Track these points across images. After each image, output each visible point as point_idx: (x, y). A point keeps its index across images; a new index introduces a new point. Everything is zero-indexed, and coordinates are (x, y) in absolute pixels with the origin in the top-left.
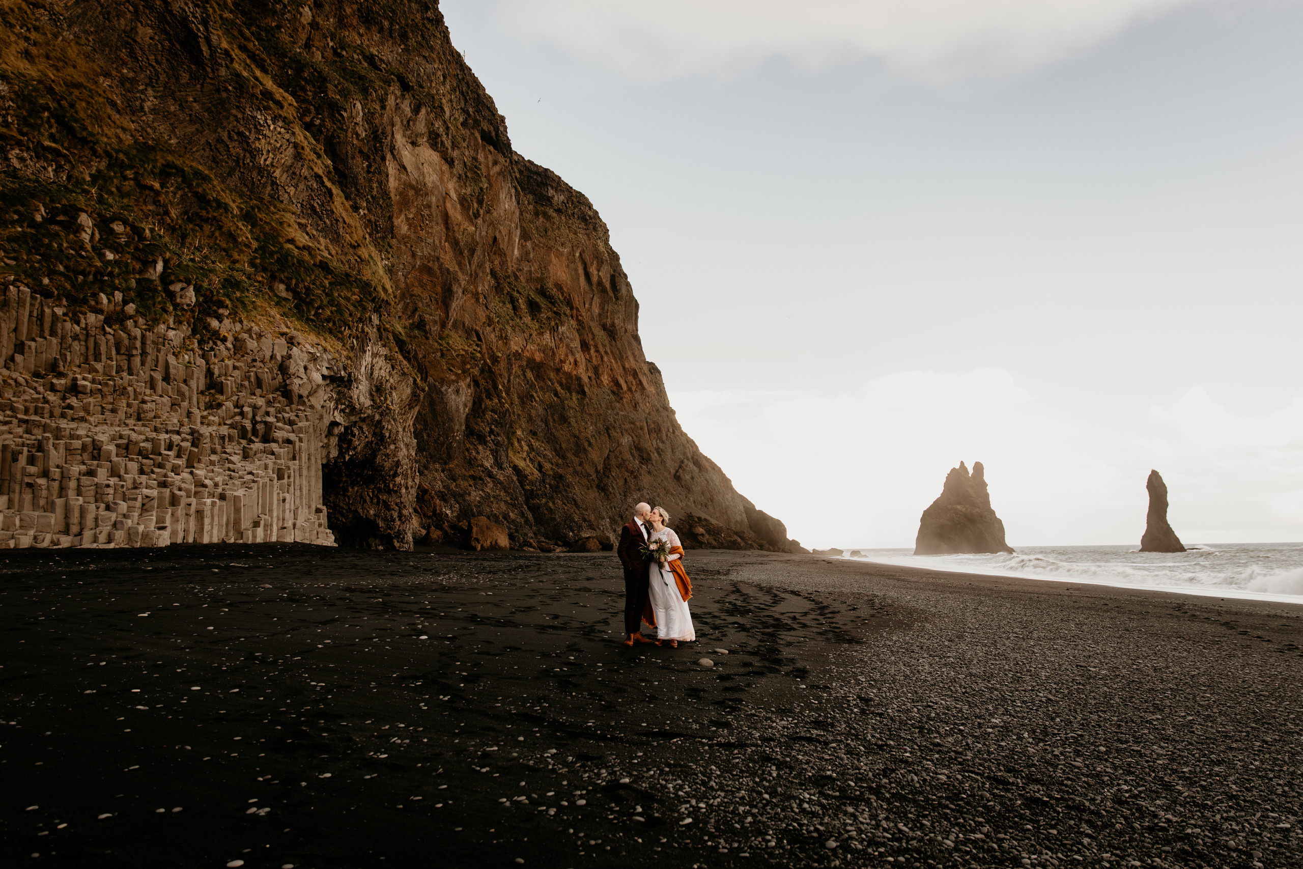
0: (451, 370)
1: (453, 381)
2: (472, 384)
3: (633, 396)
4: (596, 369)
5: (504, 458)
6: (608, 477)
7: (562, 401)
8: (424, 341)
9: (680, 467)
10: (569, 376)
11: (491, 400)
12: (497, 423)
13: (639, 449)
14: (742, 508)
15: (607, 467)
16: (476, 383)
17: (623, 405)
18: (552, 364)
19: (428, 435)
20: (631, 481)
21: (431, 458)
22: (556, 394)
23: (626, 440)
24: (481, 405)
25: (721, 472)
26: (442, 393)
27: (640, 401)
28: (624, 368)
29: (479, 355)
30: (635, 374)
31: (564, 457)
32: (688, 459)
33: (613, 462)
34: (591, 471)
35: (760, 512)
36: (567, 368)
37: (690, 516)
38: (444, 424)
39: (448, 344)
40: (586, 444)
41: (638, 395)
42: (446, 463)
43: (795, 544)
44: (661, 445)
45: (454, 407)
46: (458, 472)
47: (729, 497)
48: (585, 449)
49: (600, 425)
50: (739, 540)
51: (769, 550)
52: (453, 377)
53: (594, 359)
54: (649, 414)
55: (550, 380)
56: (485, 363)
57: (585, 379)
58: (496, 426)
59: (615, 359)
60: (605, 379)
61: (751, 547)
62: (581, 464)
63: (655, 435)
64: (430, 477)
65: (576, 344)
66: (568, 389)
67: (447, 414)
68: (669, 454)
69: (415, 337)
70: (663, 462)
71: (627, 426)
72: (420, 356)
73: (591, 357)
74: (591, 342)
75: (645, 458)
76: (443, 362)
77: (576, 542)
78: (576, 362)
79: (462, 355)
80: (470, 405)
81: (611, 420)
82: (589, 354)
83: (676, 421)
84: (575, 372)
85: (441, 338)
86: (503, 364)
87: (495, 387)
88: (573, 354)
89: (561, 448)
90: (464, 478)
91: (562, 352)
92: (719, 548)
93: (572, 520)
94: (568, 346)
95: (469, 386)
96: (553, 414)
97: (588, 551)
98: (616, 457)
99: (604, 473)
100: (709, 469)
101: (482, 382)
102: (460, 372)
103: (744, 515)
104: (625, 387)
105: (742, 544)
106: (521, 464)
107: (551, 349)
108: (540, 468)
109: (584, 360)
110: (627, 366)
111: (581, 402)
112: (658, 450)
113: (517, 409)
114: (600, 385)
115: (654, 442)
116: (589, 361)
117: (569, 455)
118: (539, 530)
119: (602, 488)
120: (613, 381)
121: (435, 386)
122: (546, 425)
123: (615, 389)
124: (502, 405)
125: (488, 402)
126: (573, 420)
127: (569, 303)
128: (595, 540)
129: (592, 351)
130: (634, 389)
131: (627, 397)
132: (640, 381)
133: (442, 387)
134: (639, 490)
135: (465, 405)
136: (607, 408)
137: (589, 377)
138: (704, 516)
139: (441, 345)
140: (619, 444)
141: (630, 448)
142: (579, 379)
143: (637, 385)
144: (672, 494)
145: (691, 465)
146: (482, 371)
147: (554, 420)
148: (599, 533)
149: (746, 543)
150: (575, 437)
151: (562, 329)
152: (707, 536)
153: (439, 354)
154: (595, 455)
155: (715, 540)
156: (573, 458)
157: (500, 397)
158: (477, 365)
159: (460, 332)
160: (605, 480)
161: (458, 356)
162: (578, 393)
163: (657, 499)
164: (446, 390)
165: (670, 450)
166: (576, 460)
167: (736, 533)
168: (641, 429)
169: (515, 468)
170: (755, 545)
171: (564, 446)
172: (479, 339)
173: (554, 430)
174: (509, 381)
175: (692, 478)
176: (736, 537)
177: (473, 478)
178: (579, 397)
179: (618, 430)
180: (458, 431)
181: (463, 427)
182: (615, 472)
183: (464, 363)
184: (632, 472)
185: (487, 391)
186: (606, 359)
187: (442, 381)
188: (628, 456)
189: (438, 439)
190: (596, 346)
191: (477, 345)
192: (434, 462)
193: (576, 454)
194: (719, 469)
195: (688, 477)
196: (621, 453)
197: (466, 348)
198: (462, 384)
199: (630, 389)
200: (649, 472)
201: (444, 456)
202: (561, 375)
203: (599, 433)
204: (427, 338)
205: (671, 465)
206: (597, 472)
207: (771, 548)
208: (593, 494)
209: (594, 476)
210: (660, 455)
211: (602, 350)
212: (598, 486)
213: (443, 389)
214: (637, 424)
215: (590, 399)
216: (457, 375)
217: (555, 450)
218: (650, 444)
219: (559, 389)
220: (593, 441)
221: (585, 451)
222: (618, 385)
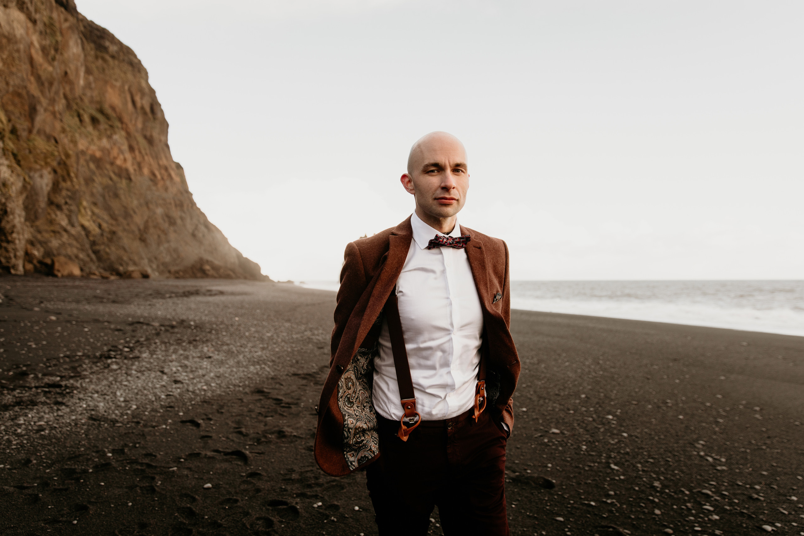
0: (36, 162)
1: (38, 170)
2: (52, 172)
3: (165, 183)
4: (140, 166)
5: (74, 220)
6: (147, 233)
7: (115, 184)
8: (17, 141)
9: (196, 229)
10: (120, 168)
11: (66, 183)
12: (70, 198)
13: (168, 216)
14: (234, 255)
15: (146, 227)
16: (55, 171)
17: (158, 188)
18: (108, 159)
20: (163, 236)
22: (111, 179)
23: (159, 211)
24: (58, 185)
25: (221, 233)
26: (32, 177)
27: (170, 186)
28: (159, 165)
29: (56, 153)
30: (166, 169)
31: (116, 220)
32: (201, 224)
33: (151, 224)
34: (135, 229)
35: (246, 258)
36: (119, 162)
37: (201, 259)
39: (34, 144)
40: (132, 212)
41: (168, 183)
42: (34, 222)
43: (266, 277)
44: (183, 215)
45: (39, 186)
46: (42, 227)
47: (225, 247)
49: (142, 201)
50: (232, 274)
51: (250, 280)
52: (38, 167)
53: (138, 158)
54: (176, 194)
55: (106, 170)
56: (61, 159)
57: (131, 170)
58: (69, 200)
59: (153, 159)
60: (146, 171)
61: (239, 278)
62: (128, 224)
63: (179, 208)
65: (125, 147)
66: (119, 176)
67: (35, 191)
68: (188, 221)
70: (184, 225)
71: (161, 202)
73: (135, 156)
74: (136, 146)
75: (172, 222)
76: (31, 157)
77: (125, 273)
78: (125, 160)
79: (45, 153)
80: (50, 185)
81: (150, 197)
82: (134, 154)
83: (193, 200)
84: (124, 166)
85: (29, 140)
86: (73, 160)
87: (69, 175)
88: (123, 154)
89: (114, 214)
90: (47, 231)
91: (115, 152)
92: (220, 278)
93: (122, 260)
94: (119, 148)
95: (50, 173)
96: (108, 192)
97: (134, 279)
98: (153, 221)
99: (144, 230)
100: (215, 231)
101: (59, 171)
102: (43, 163)
103: (236, 259)
104: (159, 177)
105: (234, 276)
106: (87, 224)
107: (108, 149)
108: (100, 226)
109: (130, 158)
110: (161, 163)
111: (128, 186)
112: (182, 218)
113: (84, 188)
114: (141, 174)
115: (179, 213)
116: (134, 158)
117: (121, 219)
118: (100, 265)
119: (143, 240)
120: (151, 173)
122: (104, 198)
123: (152, 177)
124: (73, 186)
125: (64, 184)
126: (123, 197)
127: (120, 120)
128: (138, 272)
129: (137, 152)
130: (165, 178)
131: (161, 184)
132: (170, 173)
133: (32, 173)
134: (168, 242)
135: (47, 185)
136: (147, 190)
137: (134, 170)
138: (210, 258)
139: (29, 145)
140: (155, 213)
141: (162, 216)
142: (127, 170)
143: (167, 176)
144: (190, 245)
145: (203, 228)
146: (59, 164)
147: (110, 196)
148: (140, 268)
149: (236, 275)
150: (124, 207)
151: (116, 137)
152: (212, 271)
153: (27, 151)
154: (139, 220)
155: (217, 273)
156: (123, 220)
157: (72, 181)
158: (55, 160)
159: (42, 137)
160: (145, 235)
161: (41, 153)
162: (126, 179)
163: (180, 248)
164: (34, 175)
165: (189, 218)
166: (124, 222)
167: (231, 269)
168: (170, 204)
169: (83, 227)
170: (242, 277)
171: (116, 212)
172: (56, 141)
173: (109, 202)
174: (78, 170)
175: (204, 236)
176: (230, 272)
177: (53, 232)
178: (127, 181)
179: (154, 204)
180: (42, 201)
181: (46, 199)
182: (152, 230)
183: (46, 158)
184: (163, 231)
185: (63, 176)
186: (146, 158)
187: (31, 168)
188: (161, 221)
190: (139, 150)
191: (55, 147)
193: (125, 218)
194: (220, 231)
195: (200, 235)
196: (156, 219)
197: (47, 148)
198: (45, 172)
199: (163, 179)
200: (175, 231)
201: (33, 217)
202: (114, 167)
203: (141, 205)
204: (19, 140)
205: (190, 227)
206: (140, 230)
207: (252, 279)
208: (136, 245)
209: (137, 233)
210: (182, 221)
211: (143, 152)
212: (140, 239)
213: (32, 175)
214: (168, 201)
215: (135, 183)
216: (41, 166)
217: (110, 215)
218: (176, 213)
219: (113, 176)
220: (137, 210)
221: (131, 217)
222: (154, 175)
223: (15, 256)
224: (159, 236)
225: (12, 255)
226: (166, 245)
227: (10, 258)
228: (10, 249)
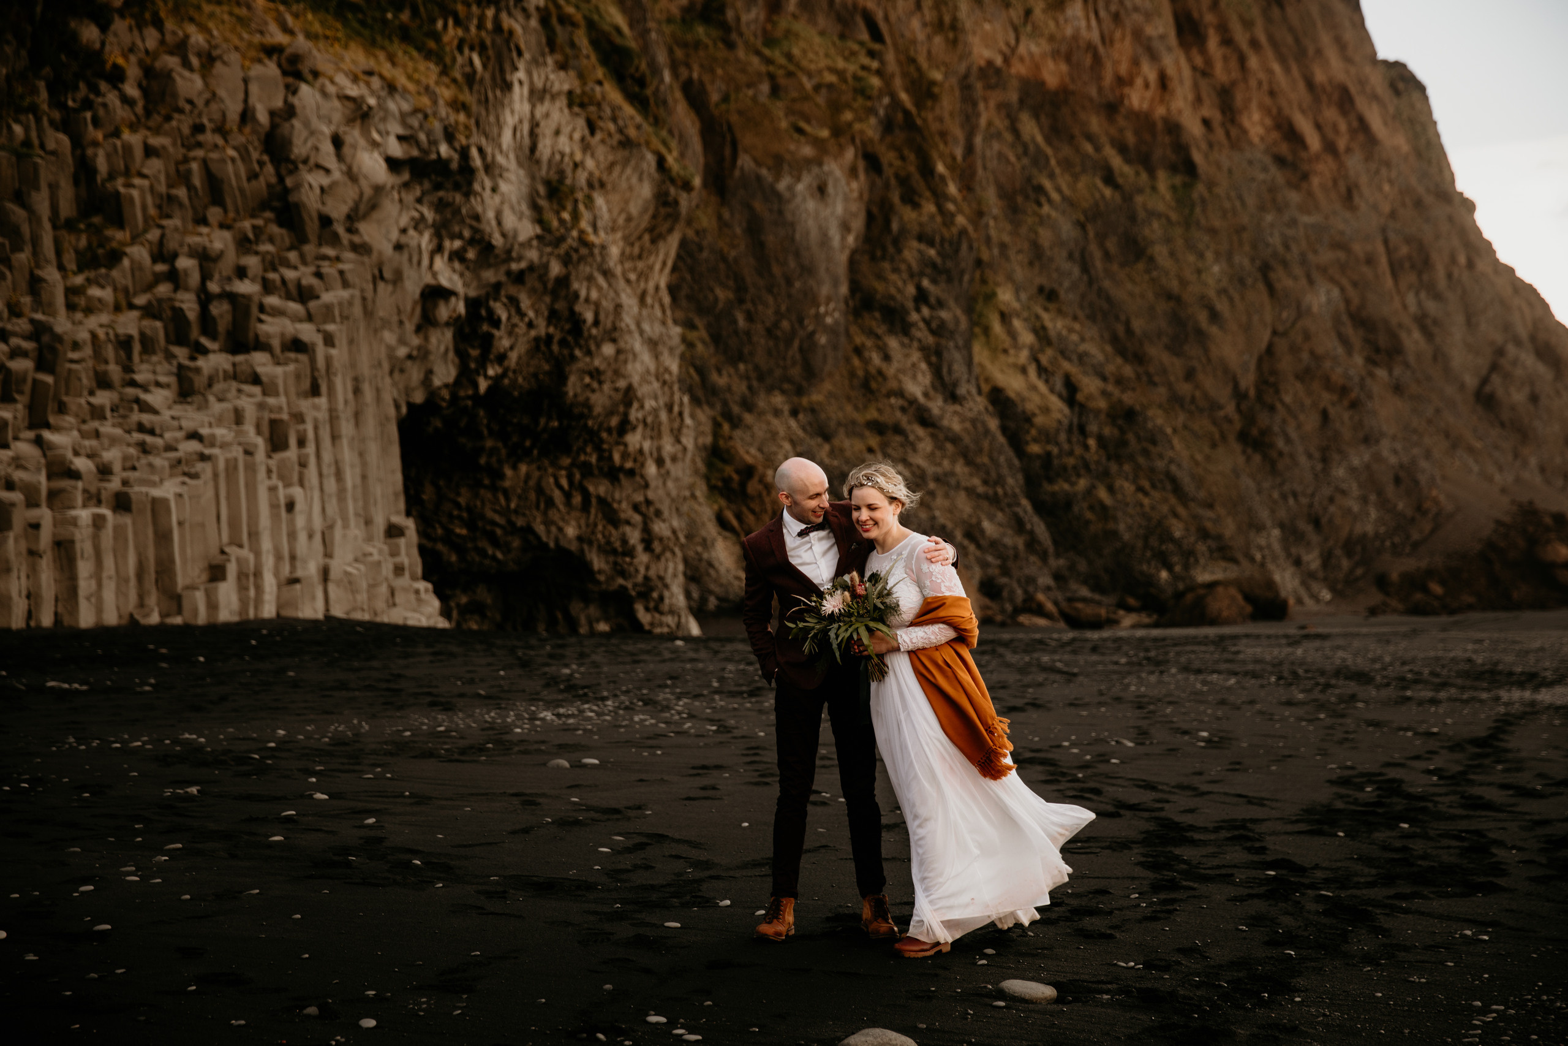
0: (800, 131)
1: (808, 162)
2: (861, 165)
3: (1341, 165)
4: (1226, 99)
5: (959, 369)
6: (1272, 409)
7: (1128, 198)
8: (722, 53)
9: (1494, 367)
10: (1143, 121)
11: (916, 206)
12: (937, 271)
13: (1362, 321)
15: (1268, 380)
16: (872, 162)
17: (1310, 194)
18: (1093, 92)
19: (750, 317)
20: (1342, 417)
21: (761, 378)
22: (1109, 178)
23: (1322, 298)
24: (887, 222)
26: (778, 196)
27: (1363, 180)
28: (1310, 85)
29: (875, 82)
30: (1345, 100)
31: (1139, 359)
32: (1518, 343)
33: (1286, 364)
34: (1219, 390)
36: (1137, 98)
37: (1528, 513)
38: (789, 282)
39: (789, 56)
40: (1202, 317)
41: (1354, 163)
42: (800, 391)
44: (1431, 306)
45: (814, 234)
46: (834, 413)
48: (1200, 333)
49: (1242, 260)
52: (807, 151)
53: (1219, 68)
54: (1393, 215)
55: (1090, 137)
56: (896, 102)
57: (1193, 127)
58: (934, 281)
59: (1283, 60)
60: (1256, 123)
62: (1190, 375)
63: (1412, 278)
64: (760, 431)
65: (1162, 27)
66: (1144, 160)
67: (797, 255)
69: (697, 45)
70: (1439, 356)
71: (1326, 256)
72: (715, 97)
73: (1209, 62)
74: (1209, 18)
75: (1383, 347)
76: (778, 109)
77: (1179, 595)
78: (1164, 82)
79: (830, 86)
80: (858, 224)
81: (1275, 240)
82: (1203, 51)
83: (1479, 233)
84: (1161, 111)
85: (770, 41)
86: (948, 103)
87: (927, 170)
88: (1154, 57)
89: (1129, 331)
90: (852, 429)
91: (1121, 55)
93: (1166, 536)
94: (1138, 35)
95: (853, 172)
96: (1101, 238)
97: (1213, 622)
98: (1294, 349)
99: (1259, 397)
101: (888, 157)
102: (825, 133)
104: (1314, 142)
106: (1014, 384)
107: (1091, 47)
108: (1070, 392)
109: (1187, 72)
110: (1320, 77)
111: (1183, 198)
112: (1422, 321)
113: (997, 229)
114: (1237, 140)
115: (1411, 299)
116: (1204, 72)
117: (1156, 352)
118: (1072, 567)
119: (1255, 441)
120: (1278, 126)
121: (759, 178)
122: (1085, 268)
123: (1284, 149)
124: (948, 219)
125: (909, 214)
126: (1160, 251)
128: (1233, 591)
129: (1213, 43)
130: (1342, 144)
131: (1325, 168)
132: (1361, 120)
133: (778, 177)
134: (1367, 440)
135: (845, 227)
136: (1262, 208)
137: (1206, 123)
139: (769, 61)
140: (1301, 312)
141: (1337, 321)
142: (1173, 128)
143: (1353, 132)
144: (1471, 450)
145: (1529, 359)
146: (888, 126)
147: (1107, 256)
148: (1247, 570)
150: (1169, 296)
153: (765, 88)
154: (1231, 348)
156: (1166, 358)
157: (940, 197)
158: (872, 111)
159: (822, 21)
160: (1263, 418)
161: (817, 88)
162: (1173, 169)
163: (1424, 464)
164: (790, 188)
165: (1460, 319)
166: (1175, 365)
168: (1370, 260)
169: (998, 398)
171: (1138, 325)
172: (876, 35)
173: (1107, 284)
174: (969, 149)
175: (1534, 398)
177: (878, 428)
178: (1178, 180)
179: (1298, 271)
180: (829, 300)
181: (844, 289)
182: (1291, 392)
183: (836, 107)
184: (1344, 391)
185: (904, 181)
186: (1253, 62)
187: (778, 163)
188: (1328, 344)
189: (776, 325)
190: (1223, 28)
191: (872, 54)
192: (770, 390)
193: (1175, 347)
195: (1519, 397)
196: (1307, 336)
197: (841, 64)
198: (835, 169)
199: (1330, 147)
200: (1398, 389)
201: (796, 372)
202: (1121, 122)
203: (1242, 281)
204: (730, 46)
205: (1466, 364)
206: (1239, 395)
209: (1230, 409)
210: (1428, 335)
211: (1241, 37)
212: (1243, 437)
213: (782, 186)
214: (1358, 248)
215: (1211, 185)
216: (817, 143)
217: (1115, 340)
218: (1397, 303)
219: (1116, 161)
220: (1222, 306)
221: (1201, 335)
222: (1293, 136)
223: (648, 542)
224: (1325, 415)
225: (634, 537)
226: (1358, 458)
227: (630, 552)
228: (625, 511)
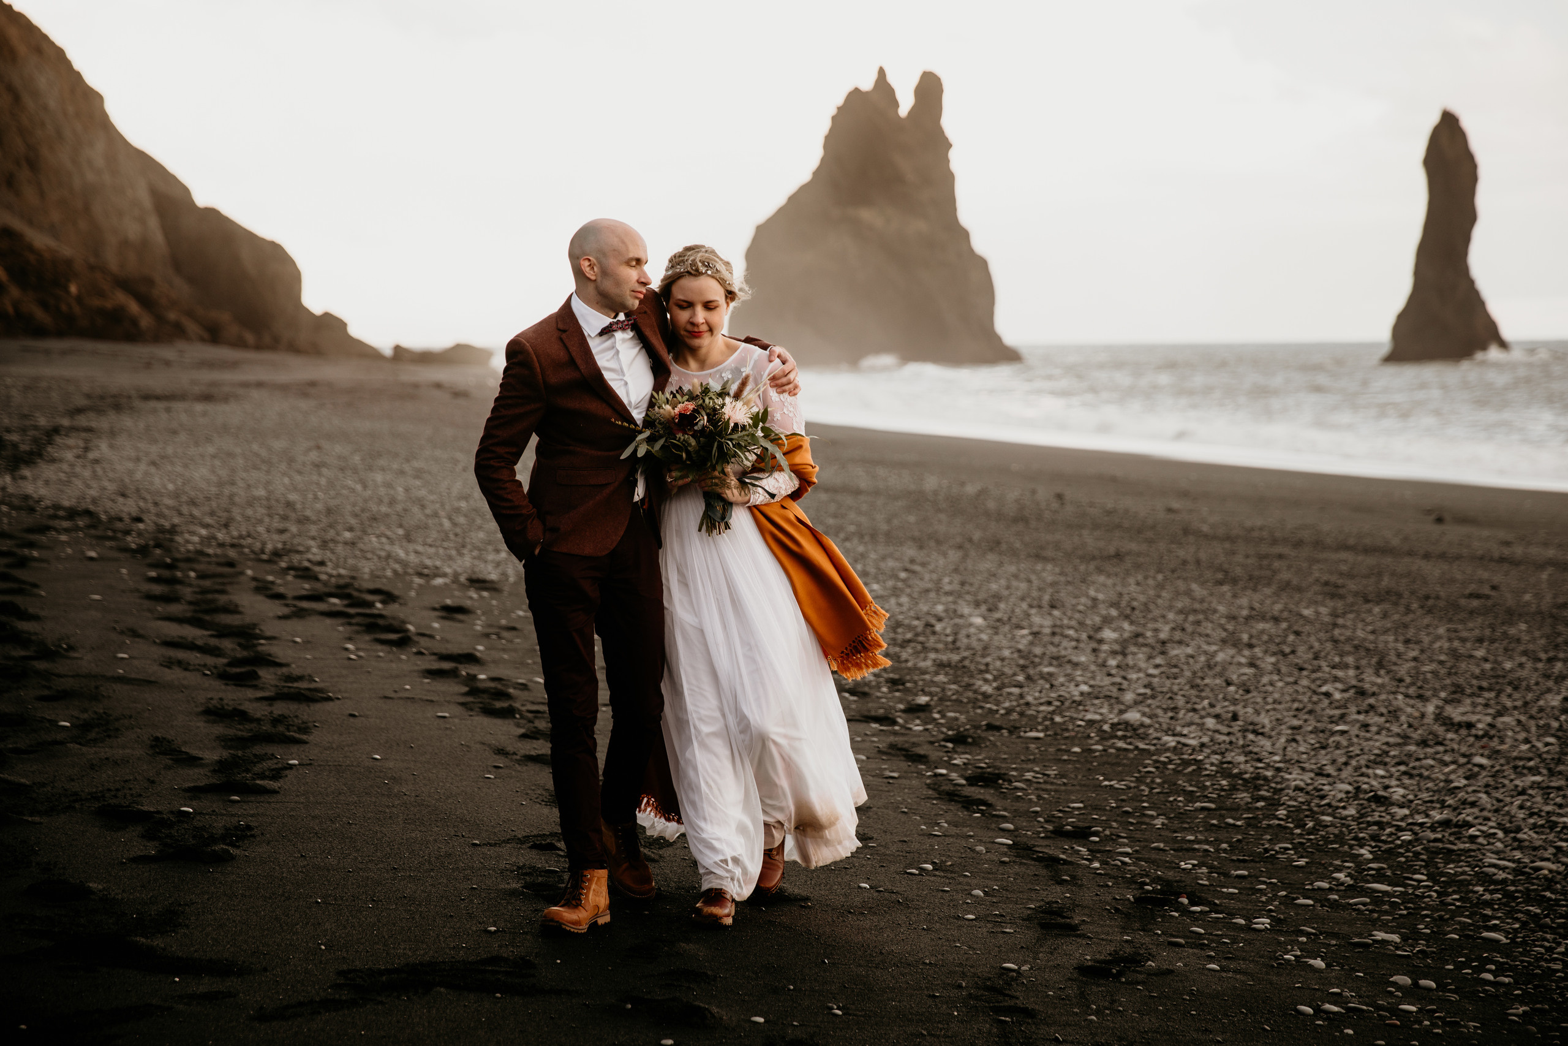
14: (143, 195)
25: (68, 64)
35: (212, 214)
43: (331, 325)
47: (97, 153)
50: (134, 307)
51: (240, 344)
61: (177, 332)
92: (60, 334)
100: (22, 49)
103: (153, 222)
105: (146, 321)
149: (160, 319)
152: (15, 292)
155: (44, 305)
167: (124, 284)
170: (191, 327)
176: (121, 298)
194: (60, 53)
207: (250, 337)
